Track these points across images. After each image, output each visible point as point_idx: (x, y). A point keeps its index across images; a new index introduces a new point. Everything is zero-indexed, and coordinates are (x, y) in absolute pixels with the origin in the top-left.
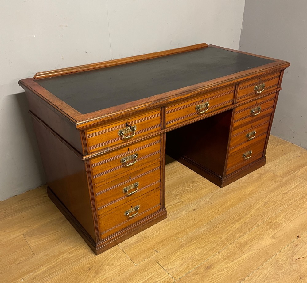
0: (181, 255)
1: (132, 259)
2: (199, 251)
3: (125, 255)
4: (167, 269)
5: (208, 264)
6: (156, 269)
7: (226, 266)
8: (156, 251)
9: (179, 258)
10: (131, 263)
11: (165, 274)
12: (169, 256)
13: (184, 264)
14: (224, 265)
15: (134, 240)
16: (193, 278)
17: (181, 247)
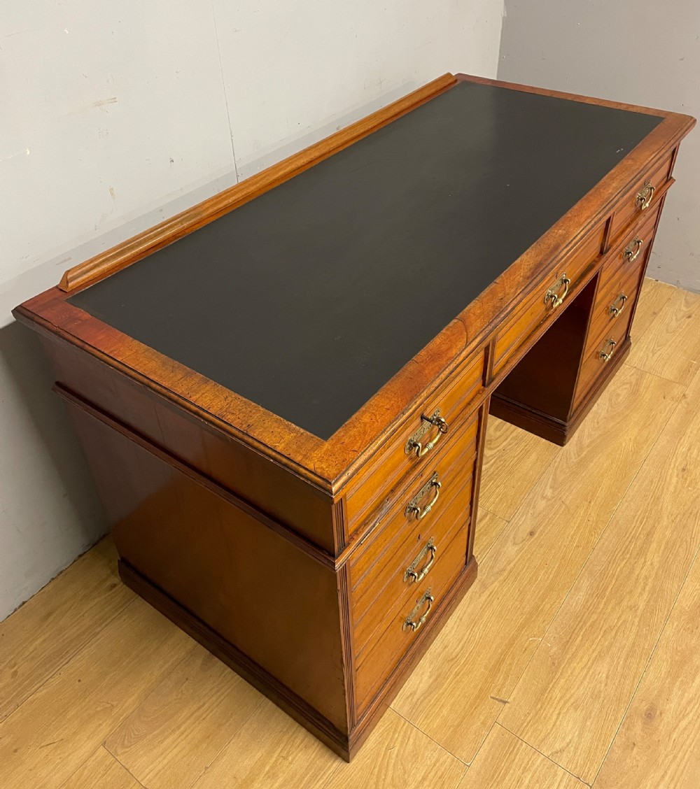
0: (568, 696)
1: (449, 746)
2: (603, 669)
3: (425, 740)
4: (552, 754)
5: (644, 704)
6: (526, 761)
7: (688, 696)
8: (497, 699)
9: (567, 705)
10: (453, 761)
11: (555, 775)
12: (539, 706)
13: (588, 723)
14: (682, 696)
15: (425, 677)
16: (628, 761)
17: (555, 666)
